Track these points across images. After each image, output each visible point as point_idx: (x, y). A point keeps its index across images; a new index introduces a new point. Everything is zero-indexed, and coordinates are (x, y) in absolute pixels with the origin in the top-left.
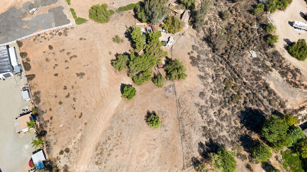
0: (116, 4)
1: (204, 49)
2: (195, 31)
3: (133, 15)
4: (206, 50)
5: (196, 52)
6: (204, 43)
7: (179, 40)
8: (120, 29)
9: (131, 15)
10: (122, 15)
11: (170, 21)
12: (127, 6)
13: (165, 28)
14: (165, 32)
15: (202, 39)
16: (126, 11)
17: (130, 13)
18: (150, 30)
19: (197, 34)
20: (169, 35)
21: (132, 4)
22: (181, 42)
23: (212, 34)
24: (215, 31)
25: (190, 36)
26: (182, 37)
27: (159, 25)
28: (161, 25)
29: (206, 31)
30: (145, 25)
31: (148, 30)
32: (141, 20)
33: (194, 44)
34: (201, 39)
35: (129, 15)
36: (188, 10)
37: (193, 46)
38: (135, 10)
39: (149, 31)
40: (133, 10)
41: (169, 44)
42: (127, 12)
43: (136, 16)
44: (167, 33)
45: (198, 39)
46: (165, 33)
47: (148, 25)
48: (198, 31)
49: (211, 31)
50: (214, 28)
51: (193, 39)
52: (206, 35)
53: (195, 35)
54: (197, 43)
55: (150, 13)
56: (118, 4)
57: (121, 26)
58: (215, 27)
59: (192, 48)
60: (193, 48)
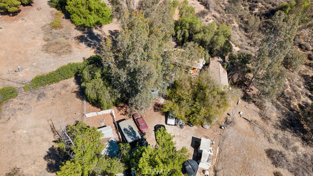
0: (28, 70)
1: (298, 155)
2: (252, 106)
3: (75, 92)
4: (305, 156)
5: (287, 171)
6: (288, 134)
7: (226, 142)
8: (30, 142)
9: (69, 93)
10: (41, 96)
11: (186, 93)
12: (58, 71)
13: (176, 112)
14: (175, 125)
15: (279, 123)
16: (53, 85)
17: (65, 86)
18: (131, 129)
19: (260, 114)
20: (191, 132)
21: (69, 64)
22: (232, 147)
23: (292, 106)
24: (294, 97)
25: (247, 123)
26: (230, 131)
27: (151, 107)
28: (158, 107)
29: (278, 103)
30: (111, 114)
31: (125, 129)
32: (97, 104)
33: (268, 146)
34: (276, 127)
35: (63, 92)
36: (215, 58)
37: (270, 153)
38: (79, 79)
39: (129, 134)
40: (73, 78)
41: (204, 164)
42: (57, 86)
43: (82, 94)
44: (181, 126)
45: (270, 129)
46: (177, 128)
47: (122, 111)
48: (260, 106)
49: (287, 98)
50: (289, 89)
51: (259, 131)
52: (283, 114)
53: (258, 118)
54: (274, 140)
55: (124, 76)
56: (33, 69)
57: (38, 129)
58: (289, 87)
59: (270, 162)
60: (272, 158)
